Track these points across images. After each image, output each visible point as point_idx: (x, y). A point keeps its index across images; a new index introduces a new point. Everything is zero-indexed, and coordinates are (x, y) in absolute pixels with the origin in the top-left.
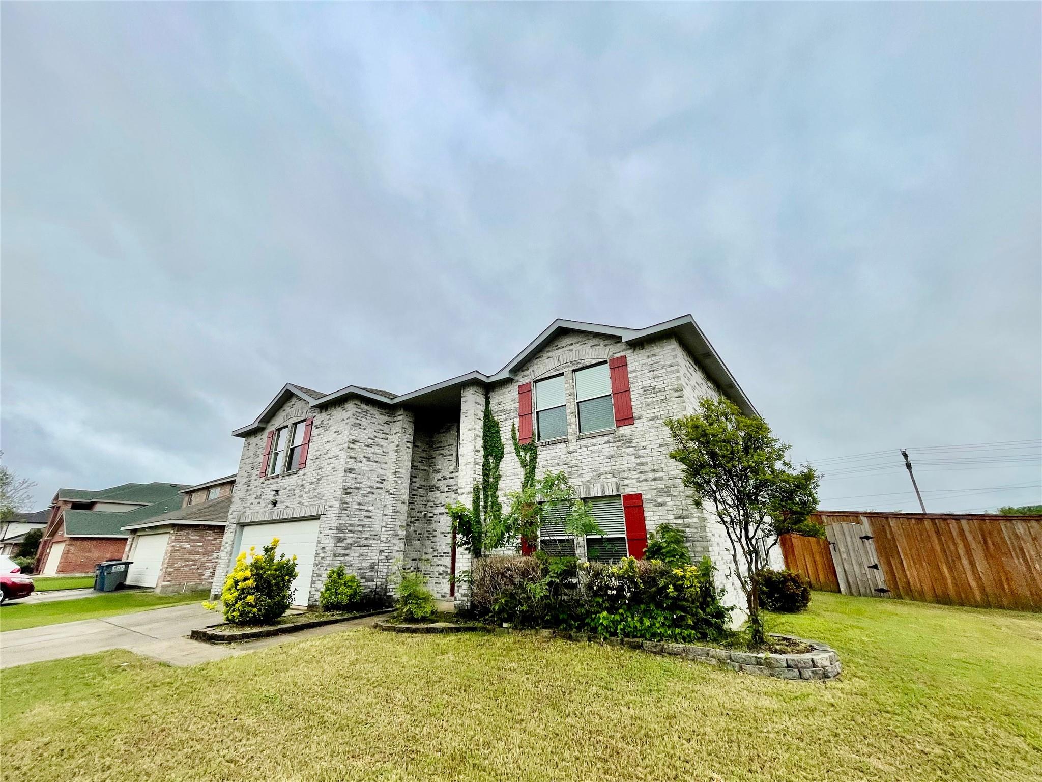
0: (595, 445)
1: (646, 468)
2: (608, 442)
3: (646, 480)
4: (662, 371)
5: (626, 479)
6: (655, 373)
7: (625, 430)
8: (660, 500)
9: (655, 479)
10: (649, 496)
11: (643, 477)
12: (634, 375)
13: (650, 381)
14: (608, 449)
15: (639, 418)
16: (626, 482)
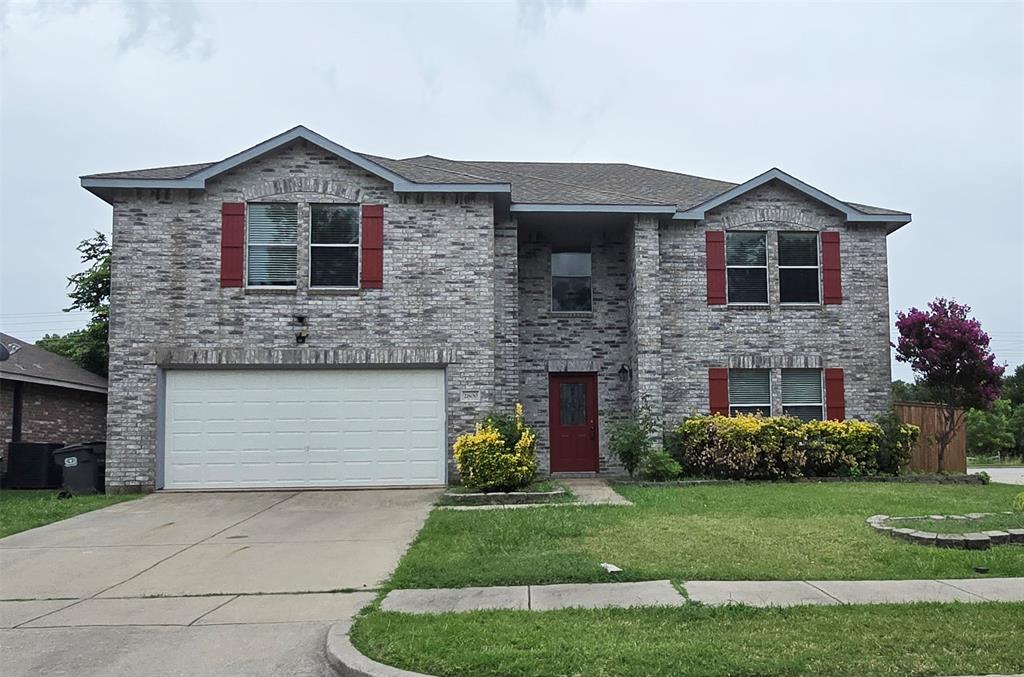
0: (800, 318)
1: (850, 347)
2: (813, 317)
3: (847, 357)
4: (872, 259)
5: (830, 354)
6: (866, 259)
7: (832, 308)
8: (858, 376)
9: (855, 357)
10: (850, 372)
11: (845, 354)
12: (845, 255)
13: (859, 266)
14: (814, 324)
15: (847, 298)
16: (829, 357)
